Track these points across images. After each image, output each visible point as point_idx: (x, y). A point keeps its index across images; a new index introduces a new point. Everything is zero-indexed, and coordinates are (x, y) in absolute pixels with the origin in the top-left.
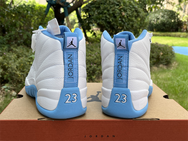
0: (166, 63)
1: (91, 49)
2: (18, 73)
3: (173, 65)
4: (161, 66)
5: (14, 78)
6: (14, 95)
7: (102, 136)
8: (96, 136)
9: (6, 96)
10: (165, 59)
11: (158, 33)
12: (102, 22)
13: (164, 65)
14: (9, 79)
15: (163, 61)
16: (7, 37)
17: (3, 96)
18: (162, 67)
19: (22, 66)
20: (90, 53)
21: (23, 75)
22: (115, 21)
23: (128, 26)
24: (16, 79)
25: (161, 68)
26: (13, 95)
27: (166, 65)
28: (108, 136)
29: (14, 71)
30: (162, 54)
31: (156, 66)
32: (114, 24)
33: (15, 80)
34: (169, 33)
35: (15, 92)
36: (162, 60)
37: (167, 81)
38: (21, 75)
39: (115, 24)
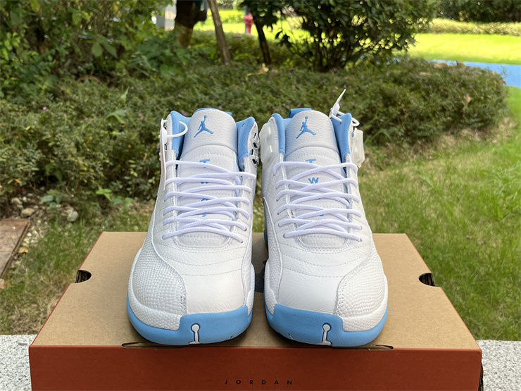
0: (480, 125)
1: (275, 88)
2: (80, 161)
3: (502, 127)
4: (465, 132)
5: (72, 176)
6: (72, 220)
7: (264, 382)
8: (251, 382)
9: (52, 221)
10: (479, 114)
11: (471, 26)
12: (306, 7)
13: (473, 129)
14: (58, 175)
15: (473, 120)
16: (48, 61)
17: (43, 222)
18: (468, 135)
19: (91, 143)
20: (272, 101)
21: (94, 168)
22: (342, 4)
23: (379, 18)
24: (75, 178)
25: (466, 138)
26: (68, 218)
27: (480, 129)
28: (276, 382)
29: (69, 158)
30: (469, 99)
31: (453, 133)
32: (339, 11)
33: (72, 181)
34: (503, 26)
35: (75, 210)
36: (469, 116)
37: (476, 180)
38: (89, 167)
39: (344, 12)
